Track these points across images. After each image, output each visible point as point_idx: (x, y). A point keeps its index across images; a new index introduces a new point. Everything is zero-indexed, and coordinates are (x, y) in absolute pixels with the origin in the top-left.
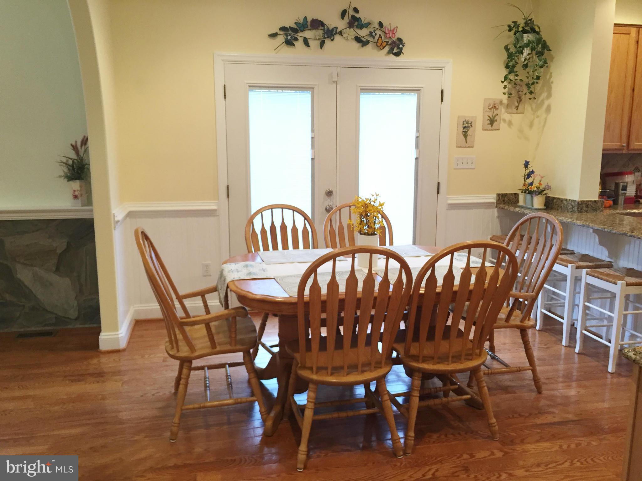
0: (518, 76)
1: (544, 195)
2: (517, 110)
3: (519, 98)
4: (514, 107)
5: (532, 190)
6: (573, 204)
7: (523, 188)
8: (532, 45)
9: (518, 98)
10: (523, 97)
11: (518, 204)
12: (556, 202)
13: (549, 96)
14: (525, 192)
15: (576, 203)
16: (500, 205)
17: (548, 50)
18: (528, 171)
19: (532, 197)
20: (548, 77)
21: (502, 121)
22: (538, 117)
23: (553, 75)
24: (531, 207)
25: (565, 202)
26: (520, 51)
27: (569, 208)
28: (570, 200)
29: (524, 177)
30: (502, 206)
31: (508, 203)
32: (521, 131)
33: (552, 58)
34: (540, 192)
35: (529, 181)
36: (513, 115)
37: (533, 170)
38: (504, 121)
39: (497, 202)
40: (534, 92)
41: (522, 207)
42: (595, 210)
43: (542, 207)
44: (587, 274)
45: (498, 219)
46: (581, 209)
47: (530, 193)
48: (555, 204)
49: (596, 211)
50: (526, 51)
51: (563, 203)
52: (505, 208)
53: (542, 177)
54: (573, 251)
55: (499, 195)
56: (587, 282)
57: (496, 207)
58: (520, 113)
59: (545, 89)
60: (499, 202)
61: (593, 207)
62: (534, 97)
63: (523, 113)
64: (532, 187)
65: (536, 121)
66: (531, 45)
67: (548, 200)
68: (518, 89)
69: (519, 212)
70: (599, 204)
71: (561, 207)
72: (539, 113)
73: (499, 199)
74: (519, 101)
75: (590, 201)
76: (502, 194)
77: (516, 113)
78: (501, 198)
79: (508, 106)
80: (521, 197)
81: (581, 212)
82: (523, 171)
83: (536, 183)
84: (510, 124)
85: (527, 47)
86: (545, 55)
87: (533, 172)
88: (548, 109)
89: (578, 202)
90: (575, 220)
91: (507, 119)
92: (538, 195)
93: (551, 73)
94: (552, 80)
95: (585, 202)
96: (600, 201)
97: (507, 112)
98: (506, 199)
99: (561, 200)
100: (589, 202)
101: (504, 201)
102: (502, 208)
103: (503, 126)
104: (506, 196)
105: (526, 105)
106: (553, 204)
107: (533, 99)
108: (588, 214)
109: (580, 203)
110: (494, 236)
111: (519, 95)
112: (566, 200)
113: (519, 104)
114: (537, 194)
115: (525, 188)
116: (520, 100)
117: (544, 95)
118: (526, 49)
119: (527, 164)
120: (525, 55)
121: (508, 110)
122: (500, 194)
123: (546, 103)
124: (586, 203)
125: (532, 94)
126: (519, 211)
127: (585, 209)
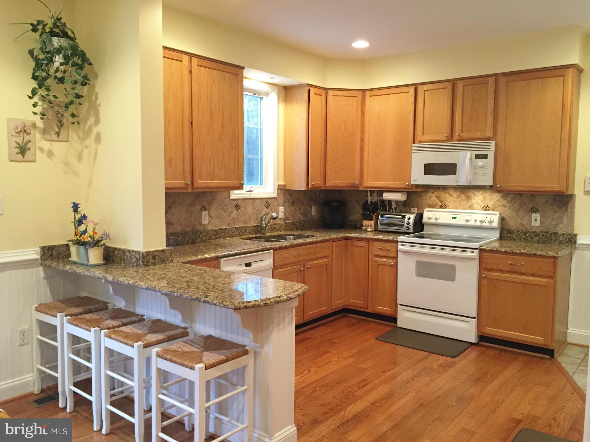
0: (50, 90)
1: (101, 246)
2: (58, 136)
3: (59, 121)
4: (53, 133)
5: (85, 241)
6: (137, 256)
7: (73, 239)
8: (65, 52)
9: (57, 122)
10: (65, 121)
11: (70, 259)
12: (118, 254)
13: (97, 122)
14: (78, 243)
15: (141, 255)
16: (46, 262)
17: (89, 63)
18: (78, 216)
19: (86, 250)
20: (94, 98)
21: (38, 151)
22: (87, 147)
23: (99, 96)
24: (85, 262)
25: (127, 254)
26: (49, 58)
27: (133, 261)
28: (133, 251)
29: (74, 224)
30: (48, 263)
31: (59, 257)
32: (67, 164)
33: (96, 76)
34: (96, 243)
35: (82, 228)
36: (54, 143)
37: (84, 215)
38: (42, 150)
39: (41, 258)
40: (77, 116)
41: (75, 263)
42: (163, 261)
43: (100, 261)
44: (158, 356)
45: (45, 281)
46: (148, 262)
47: (83, 244)
48: (117, 256)
49: (165, 262)
50: (58, 59)
51: (126, 255)
52: (53, 266)
53: (96, 224)
54: (142, 316)
55: (43, 248)
56: (159, 367)
57: (41, 264)
58: (62, 141)
59: (92, 113)
60: (44, 258)
61: (161, 258)
62: (78, 122)
63: (68, 142)
64: (85, 237)
65: (85, 152)
66: (63, 52)
67: (108, 252)
68: (56, 110)
69: (70, 271)
70: (167, 253)
71: (124, 260)
72: (88, 142)
73: (45, 253)
74: (59, 126)
75: (157, 251)
76: (48, 247)
77: (57, 141)
78: (46, 252)
79: (44, 131)
80: (73, 249)
81: (147, 266)
82: (71, 216)
83: (90, 232)
84: (50, 154)
85: (58, 54)
86: (85, 69)
87: (84, 217)
88: (98, 139)
89: (143, 254)
90: (138, 281)
91: (46, 149)
92: (94, 246)
93: (97, 94)
94: (98, 102)
95: (151, 253)
96: (168, 250)
97: (44, 139)
98: (54, 252)
99: (123, 251)
100: (156, 253)
101: (51, 255)
102: (49, 266)
103: (40, 156)
104: (54, 248)
105: (70, 132)
106: (115, 257)
107: (76, 123)
108: (156, 267)
109: (145, 255)
110: (41, 304)
111: (58, 118)
112: (129, 251)
113: (60, 130)
114: (92, 245)
115: (76, 239)
116: (61, 124)
117: (92, 120)
118: (57, 57)
119: (76, 207)
120: (57, 64)
121: (45, 136)
122: (45, 247)
123: (95, 130)
124: (153, 254)
125: (75, 118)
126: (70, 269)
127: (151, 261)
